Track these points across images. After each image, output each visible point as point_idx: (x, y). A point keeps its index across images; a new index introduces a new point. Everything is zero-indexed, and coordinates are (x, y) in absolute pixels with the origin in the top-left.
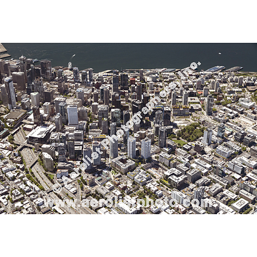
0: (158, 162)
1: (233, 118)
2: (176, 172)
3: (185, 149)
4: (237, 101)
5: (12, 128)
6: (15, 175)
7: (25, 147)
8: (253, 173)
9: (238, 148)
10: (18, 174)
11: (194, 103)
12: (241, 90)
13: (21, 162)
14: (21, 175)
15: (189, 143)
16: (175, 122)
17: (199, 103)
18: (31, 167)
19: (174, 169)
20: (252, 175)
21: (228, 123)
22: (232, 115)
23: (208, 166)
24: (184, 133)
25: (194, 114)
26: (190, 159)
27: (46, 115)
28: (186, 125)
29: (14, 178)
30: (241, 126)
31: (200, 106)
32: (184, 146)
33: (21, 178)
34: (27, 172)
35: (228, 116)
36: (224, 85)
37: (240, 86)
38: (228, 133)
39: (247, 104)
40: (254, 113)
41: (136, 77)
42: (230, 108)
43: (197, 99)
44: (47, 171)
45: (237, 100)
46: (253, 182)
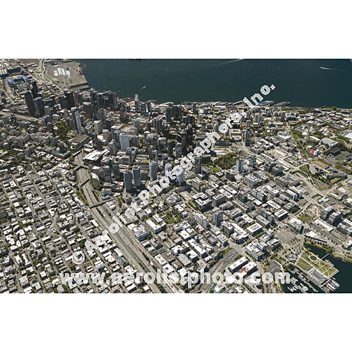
0: (191, 186)
1: (268, 149)
2: (203, 196)
3: (217, 176)
4: (276, 134)
5: (75, 151)
6: (67, 191)
7: (81, 167)
8: (274, 201)
9: (265, 178)
10: (70, 191)
11: (236, 134)
12: (282, 123)
13: (74, 181)
14: (72, 191)
15: (222, 171)
16: (216, 151)
17: (240, 135)
18: (82, 185)
19: (202, 193)
20: (272, 202)
21: (263, 154)
22: (268, 146)
23: (234, 192)
24: (220, 162)
25: (234, 145)
26: (220, 185)
27: (104, 141)
28: (224, 154)
29: (65, 194)
30: (273, 157)
31: (240, 137)
32: (217, 173)
33: (71, 194)
34: (78, 189)
35: (264, 148)
36: (269, 118)
37: (282, 120)
38: (259, 163)
39: (283, 137)
40: (288, 146)
41: (190, 109)
42: (267, 140)
43: (239, 131)
44: (95, 189)
45: (276, 132)
46: (271, 209)
